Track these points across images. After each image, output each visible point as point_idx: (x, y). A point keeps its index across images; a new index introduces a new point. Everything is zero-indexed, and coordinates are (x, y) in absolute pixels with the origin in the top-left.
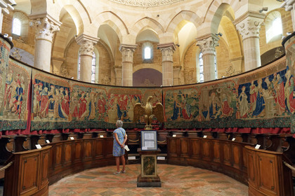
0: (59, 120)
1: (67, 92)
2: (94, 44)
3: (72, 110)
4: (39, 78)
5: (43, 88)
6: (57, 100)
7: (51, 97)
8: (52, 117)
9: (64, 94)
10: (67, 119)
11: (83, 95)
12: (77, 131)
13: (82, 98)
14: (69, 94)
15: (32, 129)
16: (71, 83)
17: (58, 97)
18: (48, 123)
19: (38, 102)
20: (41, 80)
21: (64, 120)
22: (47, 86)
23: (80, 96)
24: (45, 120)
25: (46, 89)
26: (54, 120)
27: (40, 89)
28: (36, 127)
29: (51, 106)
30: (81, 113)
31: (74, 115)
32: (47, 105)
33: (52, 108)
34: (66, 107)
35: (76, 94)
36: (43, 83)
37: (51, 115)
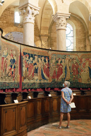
0: (42, 82)
1: (47, 60)
2: (67, 19)
3: (51, 74)
4: (26, 51)
5: (29, 58)
6: (39, 66)
7: (35, 64)
8: (37, 79)
9: (45, 61)
10: (48, 80)
11: (60, 61)
12: (56, 89)
13: (59, 63)
14: (49, 61)
15: (23, 88)
16: (50, 52)
17: (40, 64)
18: (34, 83)
19: (26, 69)
20: (28, 52)
21: (46, 81)
22: (32, 56)
23: (57, 62)
24: (32, 81)
25: (31, 58)
26: (38, 82)
27: (27, 59)
28: (26, 86)
29: (36, 71)
30: (58, 76)
31: (54, 77)
32: (33, 71)
33: (37, 72)
34: (47, 71)
35: (54, 61)
36: (29, 54)
37: (36, 77)
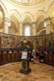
0: (11, 47)
1: (13, 39)
2: (22, 24)
4: (3, 36)
5: (5, 38)
7: (8, 41)
8: (9, 46)
9: (13, 40)
10: (14, 47)
11: (19, 40)
12: (17, 50)
13: (19, 41)
15: (2, 50)
16: (15, 36)
17: (10, 41)
18: (7, 48)
19: (3, 42)
20: (4, 36)
25: (6, 39)
29: (8, 43)
31: (16, 46)
32: (7, 43)
33: (9, 44)
34: (13, 44)
36: (5, 37)
